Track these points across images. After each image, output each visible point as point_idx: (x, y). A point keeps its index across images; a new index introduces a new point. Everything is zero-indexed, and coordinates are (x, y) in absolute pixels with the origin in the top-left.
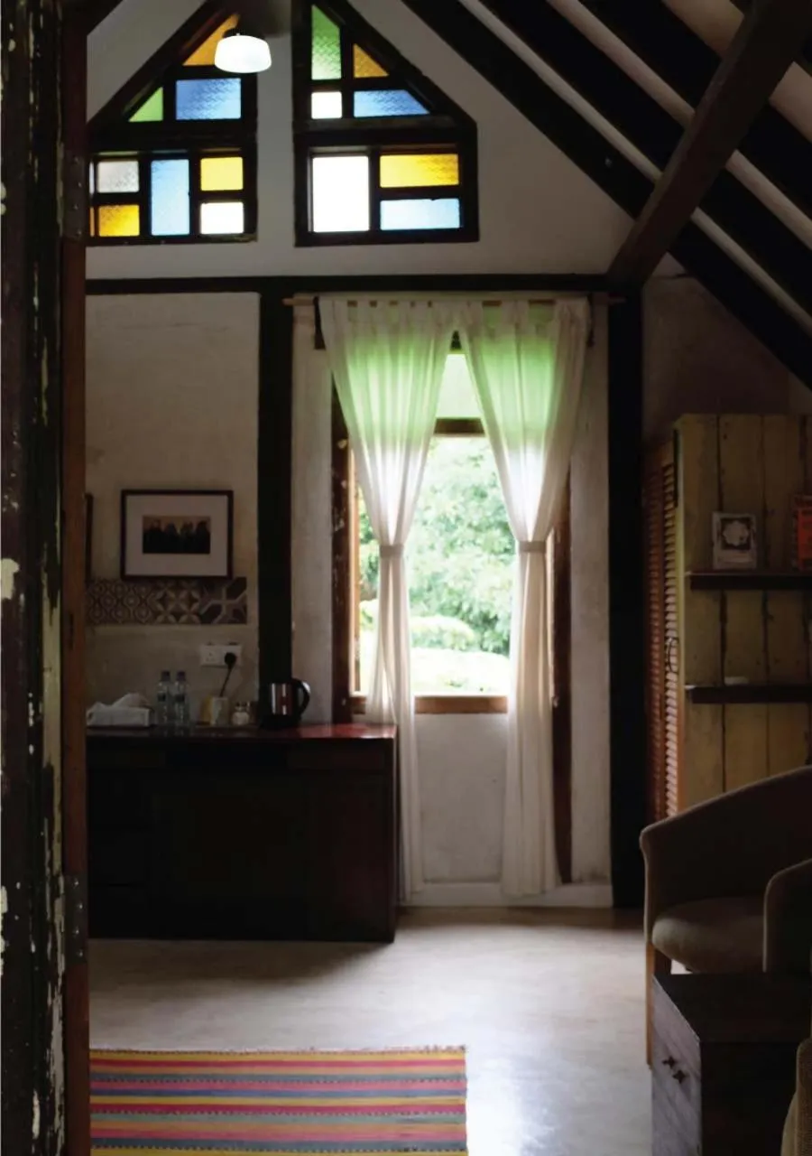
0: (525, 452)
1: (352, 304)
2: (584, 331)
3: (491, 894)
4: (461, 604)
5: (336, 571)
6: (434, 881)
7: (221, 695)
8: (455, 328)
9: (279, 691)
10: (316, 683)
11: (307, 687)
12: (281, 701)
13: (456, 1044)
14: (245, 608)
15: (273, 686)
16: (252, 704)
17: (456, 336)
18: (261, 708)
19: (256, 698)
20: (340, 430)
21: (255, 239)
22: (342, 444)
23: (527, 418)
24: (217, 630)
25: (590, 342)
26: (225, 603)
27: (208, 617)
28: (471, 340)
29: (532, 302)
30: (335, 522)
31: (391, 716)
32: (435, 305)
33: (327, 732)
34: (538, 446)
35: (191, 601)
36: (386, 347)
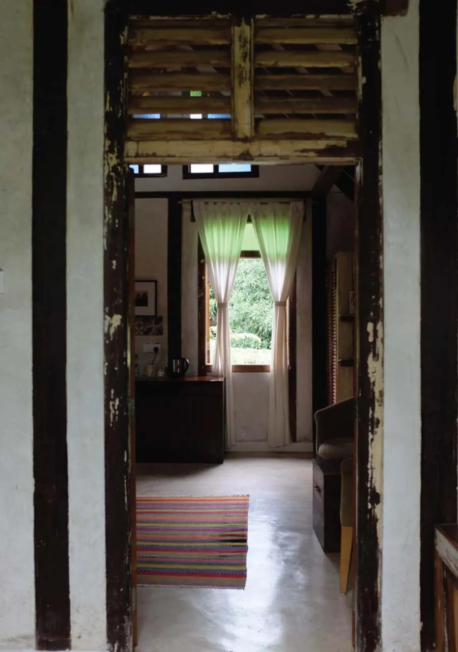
0: (278, 266)
1: (206, 203)
2: (302, 214)
3: (263, 447)
4: (258, 327)
5: (200, 314)
6: (240, 441)
7: (153, 364)
8: (249, 213)
9: (176, 362)
10: (192, 359)
11: (188, 361)
12: (177, 367)
13: (246, 494)
14: (162, 329)
15: (174, 361)
16: (165, 368)
17: (249, 216)
18: (169, 369)
19: (167, 366)
20: (201, 255)
21: (166, 176)
22: (202, 261)
23: (278, 251)
24: (151, 338)
25: (305, 220)
26: (154, 326)
27: (147, 333)
28: (255, 219)
29: (281, 203)
30: (199, 293)
31: (222, 373)
32: (241, 204)
33: (196, 379)
34: (283, 263)
35: (140, 325)
36: (221, 222)
